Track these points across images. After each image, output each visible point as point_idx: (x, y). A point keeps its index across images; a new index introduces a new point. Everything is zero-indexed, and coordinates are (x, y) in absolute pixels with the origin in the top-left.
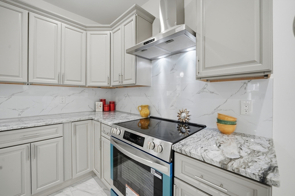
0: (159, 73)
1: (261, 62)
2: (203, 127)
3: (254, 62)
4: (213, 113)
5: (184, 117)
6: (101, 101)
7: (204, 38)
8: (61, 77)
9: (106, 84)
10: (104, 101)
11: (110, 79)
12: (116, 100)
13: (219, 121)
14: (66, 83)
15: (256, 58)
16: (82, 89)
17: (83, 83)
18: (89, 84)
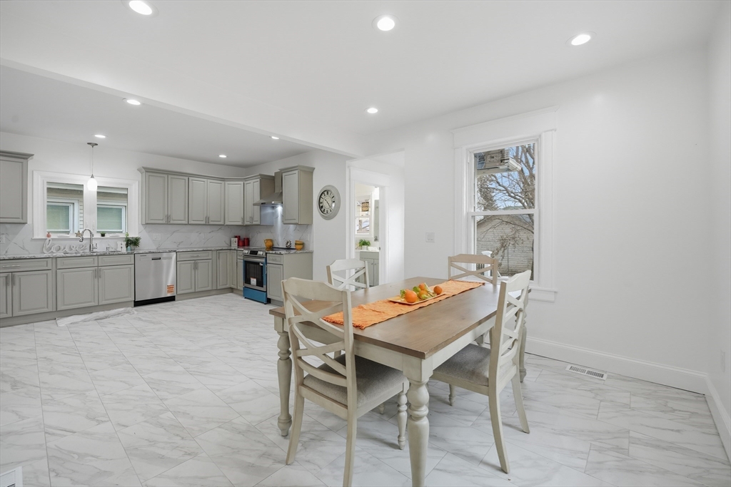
6: (236, 237)
8: (207, 218)
9: (240, 223)
10: (239, 237)
11: (243, 219)
12: (250, 237)
14: (211, 223)
16: (220, 227)
17: (222, 223)
18: (227, 223)
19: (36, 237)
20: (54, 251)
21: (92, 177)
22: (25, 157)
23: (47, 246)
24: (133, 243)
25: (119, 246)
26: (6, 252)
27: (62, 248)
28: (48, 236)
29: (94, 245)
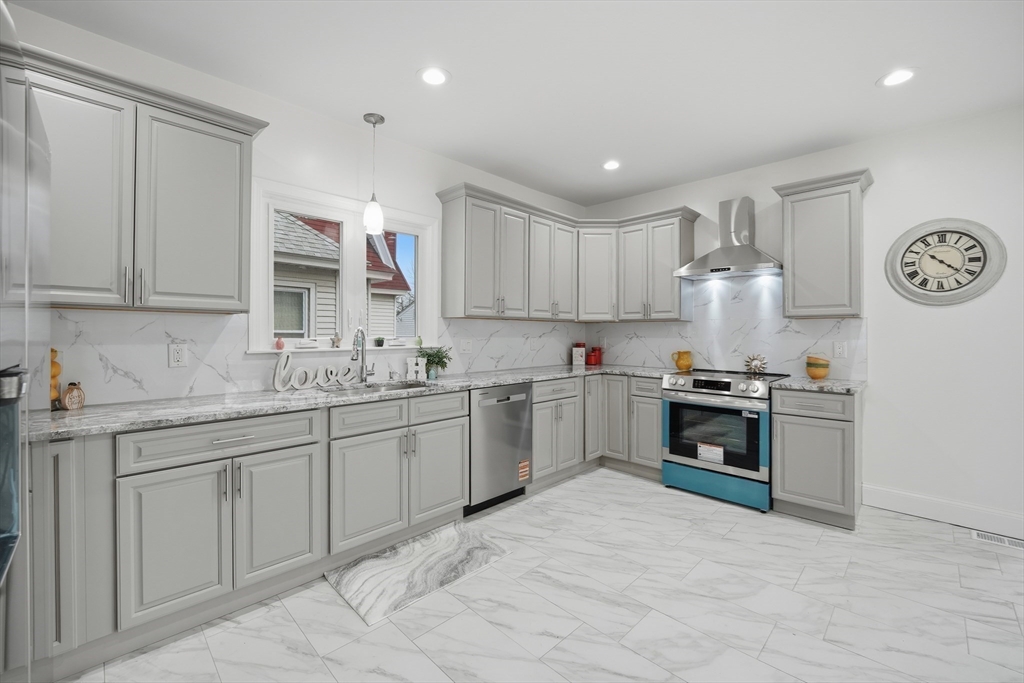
0: (710, 302)
1: (850, 306)
2: (788, 376)
3: (844, 305)
4: (799, 358)
5: (756, 366)
6: (579, 345)
7: (794, 274)
9: (609, 317)
10: (584, 346)
11: (617, 309)
13: (809, 365)
14: (557, 316)
15: (847, 302)
17: (574, 315)
18: (582, 317)
19: (253, 349)
20: (297, 386)
21: (373, 199)
22: (244, 128)
23: (284, 373)
24: (436, 359)
25: (412, 368)
26: (191, 388)
27: (311, 376)
28: (279, 346)
29: (369, 368)
